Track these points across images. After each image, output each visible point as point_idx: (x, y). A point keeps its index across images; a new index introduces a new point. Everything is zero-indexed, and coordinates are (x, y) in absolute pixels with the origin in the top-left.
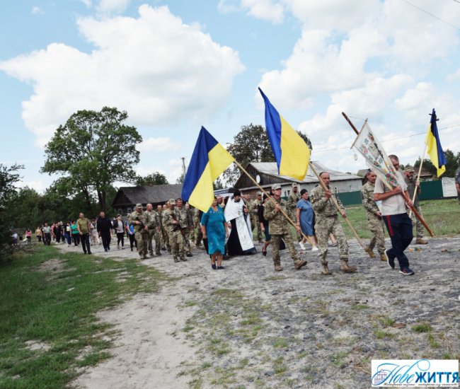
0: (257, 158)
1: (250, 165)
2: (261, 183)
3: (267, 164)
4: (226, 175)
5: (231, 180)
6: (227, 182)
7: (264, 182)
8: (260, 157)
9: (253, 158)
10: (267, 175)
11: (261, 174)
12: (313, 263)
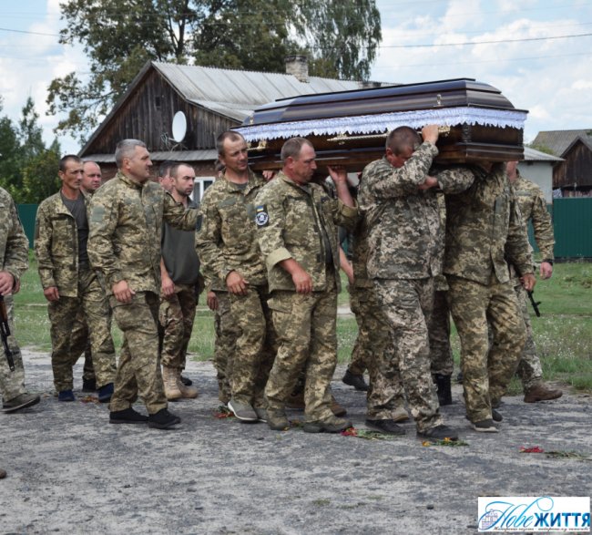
0: (180, 50)
1: (153, 69)
2: (190, 142)
3: (215, 73)
4: (57, 100)
5: (74, 120)
6: (62, 126)
7: (202, 138)
8: (189, 48)
9: (163, 49)
10: (211, 113)
11: (190, 108)
12: (401, 485)
